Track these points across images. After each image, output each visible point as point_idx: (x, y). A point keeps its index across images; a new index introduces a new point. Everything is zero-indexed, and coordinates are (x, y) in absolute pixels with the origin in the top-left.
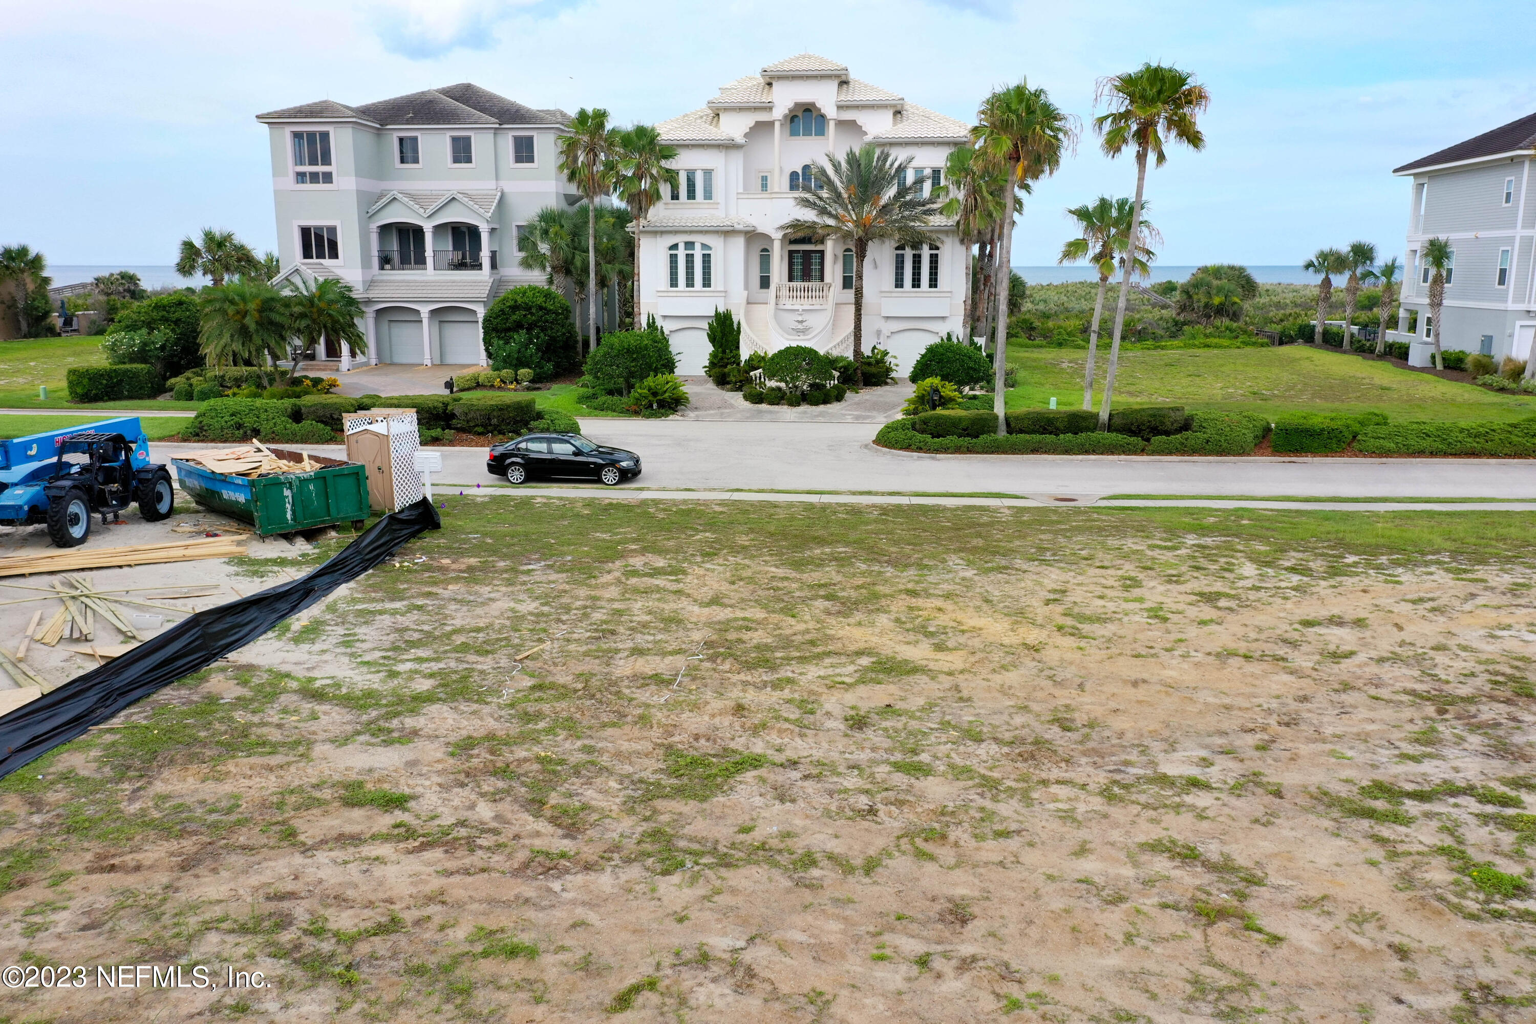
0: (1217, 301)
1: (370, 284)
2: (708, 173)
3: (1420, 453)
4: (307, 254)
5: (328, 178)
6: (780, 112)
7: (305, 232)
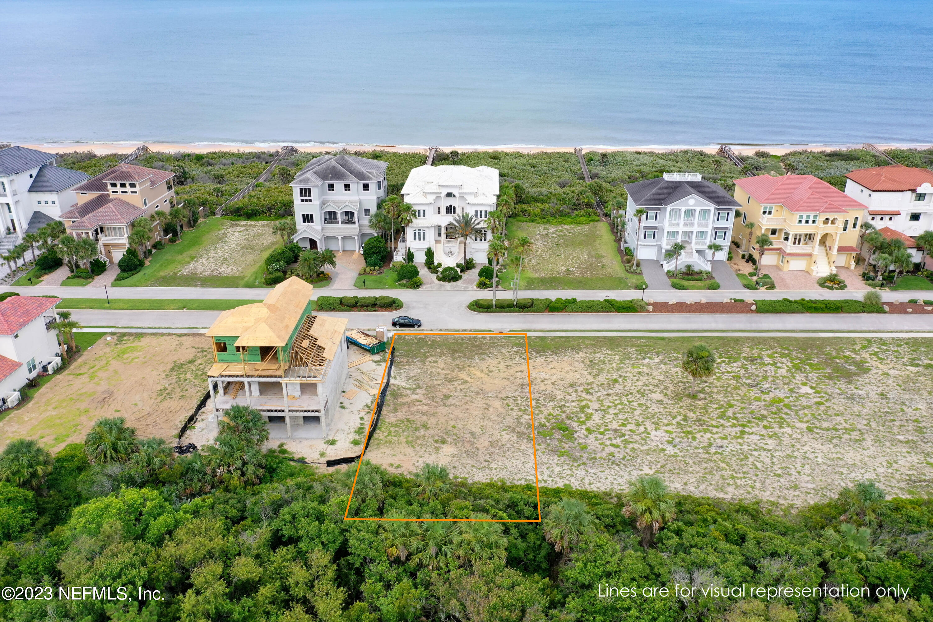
0: (586, 201)
1: (323, 229)
2: (424, 211)
3: (577, 312)
4: (304, 221)
5: (310, 201)
6: (444, 194)
7: (304, 216)
